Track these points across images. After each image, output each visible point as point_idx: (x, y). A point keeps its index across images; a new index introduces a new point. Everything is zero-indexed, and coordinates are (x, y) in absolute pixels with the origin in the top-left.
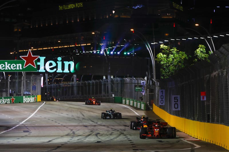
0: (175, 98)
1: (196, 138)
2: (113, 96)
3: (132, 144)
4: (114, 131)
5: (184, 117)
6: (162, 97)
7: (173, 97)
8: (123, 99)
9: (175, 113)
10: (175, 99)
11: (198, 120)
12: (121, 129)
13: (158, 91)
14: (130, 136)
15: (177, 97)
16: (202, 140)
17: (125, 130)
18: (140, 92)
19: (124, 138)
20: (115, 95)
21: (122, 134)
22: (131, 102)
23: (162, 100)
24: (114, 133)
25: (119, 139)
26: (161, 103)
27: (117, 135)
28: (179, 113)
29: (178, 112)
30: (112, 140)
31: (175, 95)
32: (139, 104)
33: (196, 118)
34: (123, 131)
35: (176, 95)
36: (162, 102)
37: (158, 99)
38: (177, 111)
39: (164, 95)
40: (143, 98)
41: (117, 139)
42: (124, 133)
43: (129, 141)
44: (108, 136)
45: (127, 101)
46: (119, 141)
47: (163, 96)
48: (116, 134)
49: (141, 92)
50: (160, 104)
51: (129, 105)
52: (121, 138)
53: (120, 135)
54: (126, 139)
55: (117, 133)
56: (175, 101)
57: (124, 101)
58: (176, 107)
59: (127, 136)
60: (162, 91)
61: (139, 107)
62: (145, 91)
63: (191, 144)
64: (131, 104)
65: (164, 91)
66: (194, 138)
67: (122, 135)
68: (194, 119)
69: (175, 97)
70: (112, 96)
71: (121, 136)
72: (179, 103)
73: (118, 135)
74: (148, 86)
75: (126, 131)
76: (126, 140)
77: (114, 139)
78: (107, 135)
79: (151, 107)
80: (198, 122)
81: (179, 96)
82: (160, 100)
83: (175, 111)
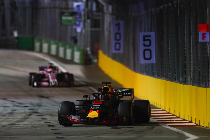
0: (146, 38)
1: (190, 120)
2: (16, 34)
3: (55, 134)
4: (17, 106)
5: (164, 76)
6: (118, 36)
7: (141, 35)
8: (35, 40)
9: (146, 68)
10: (144, 40)
11: (192, 83)
12: (32, 104)
13: (110, 23)
14: (50, 117)
15: (150, 36)
16: (202, 124)
17: (39, 105)
18: (72, 25)
19: (39, 121)
20: (18, 34)
21: (34, 112)
22: (54, 47)
23: (117, 42)
24: (17, 111)
25: (29, 123)
26: (116, 49)
27: (24, 115)
28: (152, 69)
29: (150, 67)
30: (13, 124)
31: (145, 31)
32: (69, 52)
33: (189, 79)
34: (37, 108)
35: (148, 31)
36: (118, 47)
37: (109, 42)
38: (149, 64)
39: (122, 31)
40: (78, 38)
41: (23, 123)
42: (39, 111)
43: (49, 126)
44: (5, 117)
45: (45, 46)
46: (28, 126)
47: (120, 34)
48: (22, 113)
49: (74, 27)
50: (114, 51)
51: (49, 54)
52: (32, 122)
53: (30, 115)
54: (42, 122)
55: (23, 111)
56: (144, 45)
57: (37, 45)
58: (147, 56)
59: (45, 117)
60: (118, 25)
61: (69, 57)
62: (82, 24)
63: (178, 133)
64: (53, 52)
65: (122, 23)
66: (185, 120)
67: (34, 114)
68: (184, 82)
69: (144, 37)
70: (12, 34)
71: (31, 117)
72: (153, 48)
73: (27, 116)
74: (89, 14)
75: (42, 108)
76: (42, 125)
77: (19, 123)
78: (4, 115)
79: (95, 59)
80: (194, 87)
81: (153, 34)
82: (113, 42)
83: (146, 64)
